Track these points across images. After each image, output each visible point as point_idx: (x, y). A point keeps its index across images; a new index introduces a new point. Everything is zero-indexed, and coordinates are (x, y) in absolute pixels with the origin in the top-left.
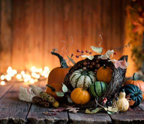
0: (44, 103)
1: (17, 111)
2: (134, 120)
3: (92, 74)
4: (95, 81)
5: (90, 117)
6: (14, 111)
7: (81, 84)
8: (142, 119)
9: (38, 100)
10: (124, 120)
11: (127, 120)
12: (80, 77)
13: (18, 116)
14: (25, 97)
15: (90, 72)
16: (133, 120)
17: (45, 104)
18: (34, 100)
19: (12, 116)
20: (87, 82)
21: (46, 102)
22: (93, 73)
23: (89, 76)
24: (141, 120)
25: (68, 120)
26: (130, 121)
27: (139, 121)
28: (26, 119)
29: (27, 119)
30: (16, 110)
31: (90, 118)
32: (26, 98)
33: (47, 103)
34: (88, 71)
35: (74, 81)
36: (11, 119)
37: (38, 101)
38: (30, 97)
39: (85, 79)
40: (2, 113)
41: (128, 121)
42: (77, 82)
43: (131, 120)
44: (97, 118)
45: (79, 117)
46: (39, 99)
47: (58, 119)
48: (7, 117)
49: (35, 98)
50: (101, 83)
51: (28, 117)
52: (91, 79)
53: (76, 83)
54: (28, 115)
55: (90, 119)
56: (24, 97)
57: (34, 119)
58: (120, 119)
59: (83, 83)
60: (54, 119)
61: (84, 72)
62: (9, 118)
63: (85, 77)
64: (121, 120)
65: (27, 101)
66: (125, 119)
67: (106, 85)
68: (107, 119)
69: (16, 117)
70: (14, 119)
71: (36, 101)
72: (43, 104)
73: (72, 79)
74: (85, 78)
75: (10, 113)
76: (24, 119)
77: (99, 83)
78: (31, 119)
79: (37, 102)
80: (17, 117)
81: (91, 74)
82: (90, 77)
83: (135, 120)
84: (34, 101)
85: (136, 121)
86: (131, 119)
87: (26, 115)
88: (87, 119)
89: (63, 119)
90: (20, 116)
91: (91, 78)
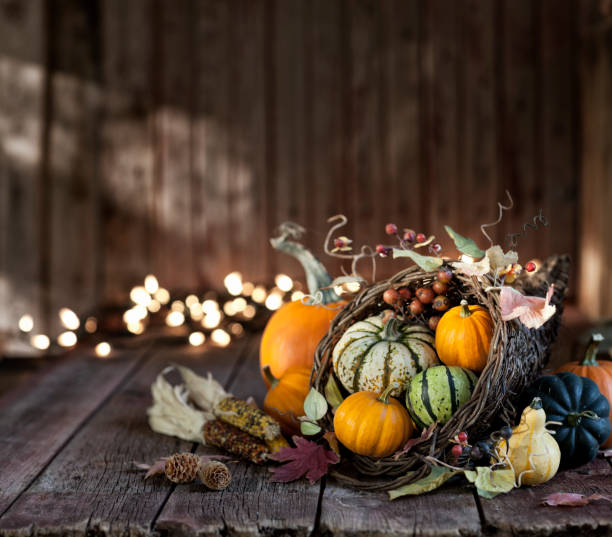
0: (247, 450)
1: (128, 487)
2: (568, 526)
3: (419, 336)
4: (431, 362)
5: (400, 515)
6: (118, 488)
7: (374, 376)
8: (603, 523)
9: (223, 435)
10: (528, 527)
11: (540, 527)
12: (371, 351)
13: (125, 514)
14: (174, 420)
15: (410, 329)
16: (564, 525)
17: (250, 451)
18: (209, 435)
19: (102, 516)
20: (398, 367)
21: (254, 445)
22: (421, 332)
23: (407, 345)
24: (595, 527)
25: (311, 529)
26: (554, 530)
27: (587, 527)
28: (152, 527)
29: (155, 527)
30: (126, 483)
31: (400, 519)
32: (179, 426)
33: (259, 449)
34: (404, 324)
35: (349, 366)
36: (97, 527)
37: (223, 440)
38: (193, 423)
39: (388, 359)
40: (70, 502)
41: (543, 531)
42: (357, 370)
43: (559, 526)
44: (425, 518)
45: (356, 514)
46: (227, 432)
47: (275, 524)
48: (85, 517)
49: (212, 428)
50: (448, 372)
51: (162, 519)
52: (415, 357)
53: (357, 375)
54: (166, 507)
55: (397, 524)
56: (171, 422)
57: (184, 528)
58: (516, 520)
59: (382, 372)
60: (258, 525)
61: (385, 330)
62: (89, 524)
63: (392, 348)
64: (517, 525)
65: (182, 436)
66: (535, 523)
67: (468, 382)
68: (466, 522)
69: (117, 519)
70: (105, 528)
71: (219, 437)
72: (243, 450)
73: (340, 357)
74: (390, 352)
75: (99, 499)
76: (146, 528)
77: (441, 371)
78: (173, 527)
79: (219, 442)
80: (121, 518)
81: (415, 335)
82: (411, 350)
83: (573, 524)
84: (211, 439)
85: (576, 527)
86: (558, 523)
87: (157, 510)
88: (387, 522)
89: (294, 526)
90: (132, 512)
91: (415, 351)
